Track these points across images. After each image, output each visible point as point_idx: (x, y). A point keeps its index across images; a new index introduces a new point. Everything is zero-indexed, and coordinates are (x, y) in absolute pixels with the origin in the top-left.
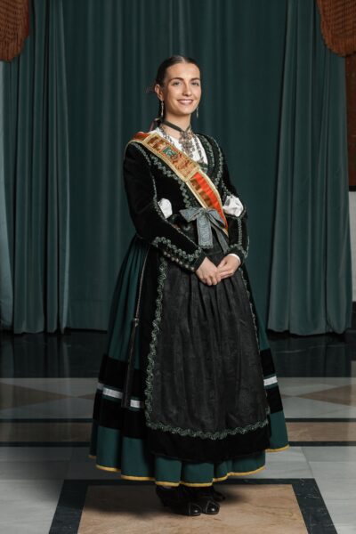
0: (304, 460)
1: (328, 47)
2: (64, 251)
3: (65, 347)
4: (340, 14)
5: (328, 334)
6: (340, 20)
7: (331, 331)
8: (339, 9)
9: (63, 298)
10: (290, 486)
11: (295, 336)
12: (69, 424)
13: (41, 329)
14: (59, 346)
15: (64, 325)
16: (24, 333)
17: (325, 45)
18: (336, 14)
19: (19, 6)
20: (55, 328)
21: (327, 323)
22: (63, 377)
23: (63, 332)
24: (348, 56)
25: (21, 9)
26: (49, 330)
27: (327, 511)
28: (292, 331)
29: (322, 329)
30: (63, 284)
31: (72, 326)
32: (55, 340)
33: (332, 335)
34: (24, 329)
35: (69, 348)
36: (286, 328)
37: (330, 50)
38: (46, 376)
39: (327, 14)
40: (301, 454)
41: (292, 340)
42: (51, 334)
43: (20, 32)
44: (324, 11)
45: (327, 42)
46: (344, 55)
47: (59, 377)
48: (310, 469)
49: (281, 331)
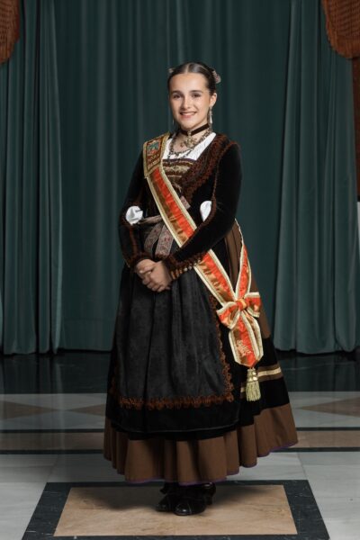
0: (299, 464)
1: (334, 49)
2: (57, 266)
3: (58, 367)
4: (346, 15)
5: (337, 353)
6: (347, 21)
7: (340, 349)
8: (345, 9)
9: (55, 316)
10: (282, 487)
11: (302, 355)
12: (62, 434)
13: (32, 349)
14: (52, 367)
15: (57, 345)
16: (14, 354)
17: (331, 47)
18: (342, 13)
19: (9, 9)
20: (47, 349)
21: (336, 341)
22: (56, 392)
23: (55, 352)
24: (355, 59)
25: (10, 12)
26: (41, 351)
27: (317, 508)
28: (299, 350)
29: (330, 347)
30: (56, 301)
31: (65, 347)
32: (47, 361)
33: (341, 354)
34: (14, 349)
35: (61, 367)
36: (292, 347)
37: (336, 52)
38: (38, 392)
39: (333, 14)
40: (297, 459)
41: (299, 359)
42: (43, 355)
43: (10, 35)
44: (329, 12)
45: (332, 44)
46: (351, 57)
47: (52, 392)
48: (304, 472)
49: (288, 349)
